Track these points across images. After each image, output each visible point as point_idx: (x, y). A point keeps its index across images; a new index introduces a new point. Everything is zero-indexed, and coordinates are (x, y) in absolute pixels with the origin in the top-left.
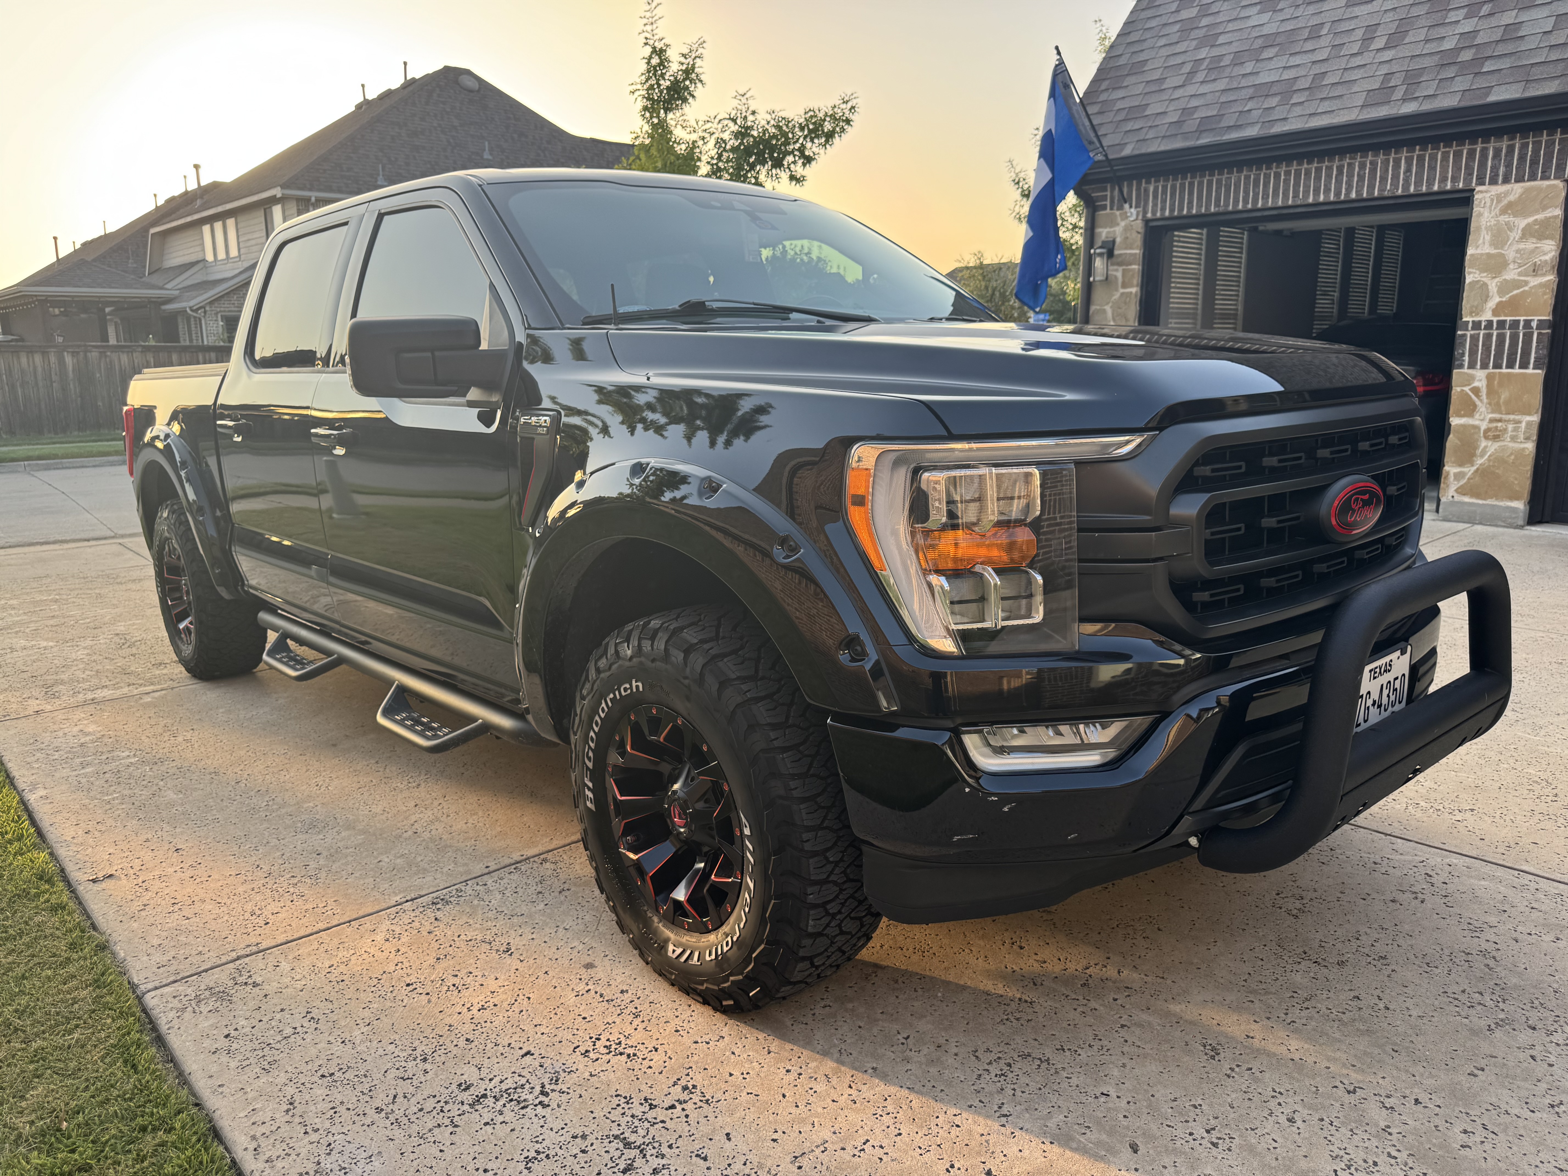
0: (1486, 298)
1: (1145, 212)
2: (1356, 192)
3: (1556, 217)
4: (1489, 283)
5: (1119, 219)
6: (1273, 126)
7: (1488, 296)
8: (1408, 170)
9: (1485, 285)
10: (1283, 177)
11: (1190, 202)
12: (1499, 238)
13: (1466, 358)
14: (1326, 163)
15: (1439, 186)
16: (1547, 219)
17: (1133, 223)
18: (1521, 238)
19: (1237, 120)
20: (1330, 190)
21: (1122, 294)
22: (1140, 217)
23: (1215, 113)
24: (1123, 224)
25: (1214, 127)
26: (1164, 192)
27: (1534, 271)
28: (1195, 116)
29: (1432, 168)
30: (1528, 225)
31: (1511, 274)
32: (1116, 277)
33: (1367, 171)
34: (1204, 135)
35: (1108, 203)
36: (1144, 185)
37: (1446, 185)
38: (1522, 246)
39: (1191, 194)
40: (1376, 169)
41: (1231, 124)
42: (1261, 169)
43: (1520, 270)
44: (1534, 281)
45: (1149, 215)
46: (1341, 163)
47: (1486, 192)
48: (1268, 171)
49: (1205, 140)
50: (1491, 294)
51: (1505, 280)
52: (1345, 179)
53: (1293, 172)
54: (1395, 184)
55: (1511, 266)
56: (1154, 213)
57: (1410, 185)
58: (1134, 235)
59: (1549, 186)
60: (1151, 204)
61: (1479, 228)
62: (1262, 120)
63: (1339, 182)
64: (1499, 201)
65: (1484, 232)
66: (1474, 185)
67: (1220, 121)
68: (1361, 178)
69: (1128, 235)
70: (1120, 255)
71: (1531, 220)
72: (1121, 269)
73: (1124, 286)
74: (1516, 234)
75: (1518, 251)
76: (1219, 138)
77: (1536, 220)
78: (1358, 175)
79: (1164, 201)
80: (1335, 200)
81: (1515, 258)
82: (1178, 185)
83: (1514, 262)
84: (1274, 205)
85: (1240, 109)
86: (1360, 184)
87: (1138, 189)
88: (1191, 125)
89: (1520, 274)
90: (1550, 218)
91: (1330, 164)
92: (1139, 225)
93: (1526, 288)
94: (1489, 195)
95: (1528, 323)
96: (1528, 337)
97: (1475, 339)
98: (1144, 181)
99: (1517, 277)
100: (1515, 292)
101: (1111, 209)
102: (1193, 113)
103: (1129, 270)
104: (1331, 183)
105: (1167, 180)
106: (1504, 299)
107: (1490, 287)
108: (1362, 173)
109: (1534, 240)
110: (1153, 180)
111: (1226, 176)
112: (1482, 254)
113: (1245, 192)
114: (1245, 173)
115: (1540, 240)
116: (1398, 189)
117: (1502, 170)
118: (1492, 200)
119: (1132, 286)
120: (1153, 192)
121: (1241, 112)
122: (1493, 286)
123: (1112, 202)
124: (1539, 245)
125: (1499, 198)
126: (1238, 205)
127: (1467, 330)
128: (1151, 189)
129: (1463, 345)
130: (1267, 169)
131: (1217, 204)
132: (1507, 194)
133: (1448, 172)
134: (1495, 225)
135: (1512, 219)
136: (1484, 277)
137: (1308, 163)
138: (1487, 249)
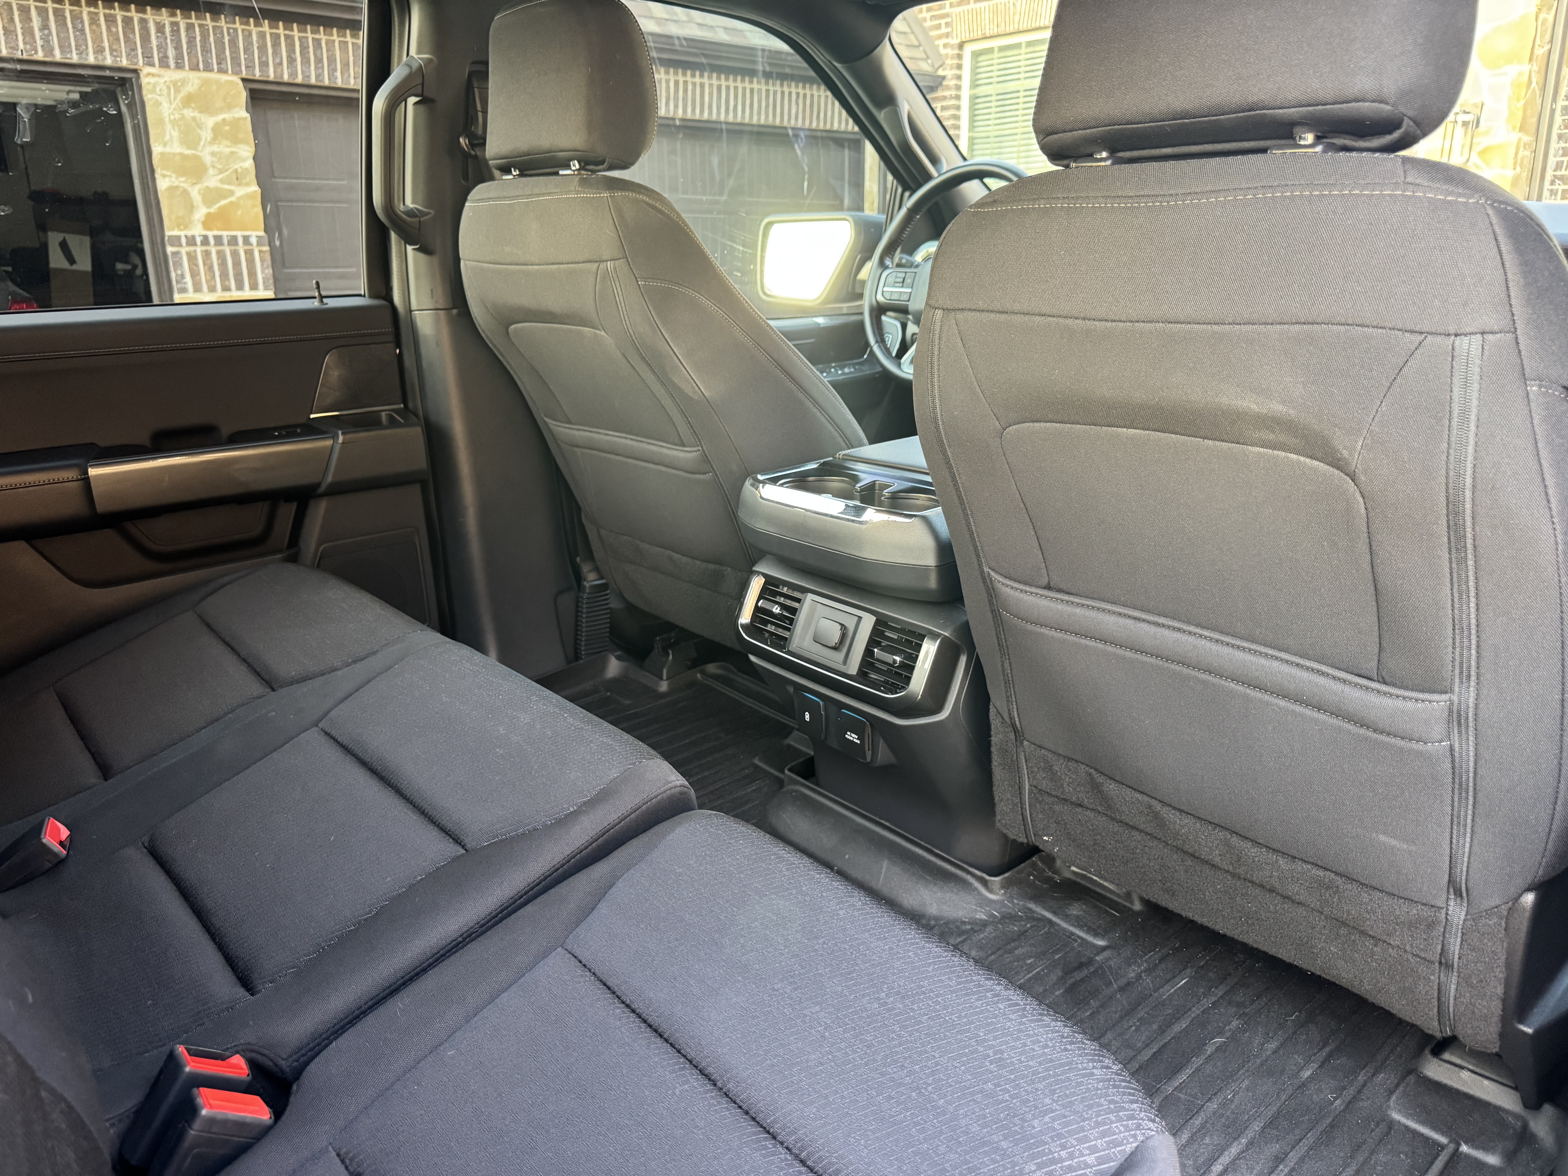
4: (190, 189)
7: (192, 207)
8: (45, 27)
9: (185, 193)
12: (189, 137)
13: (188, 279)
16: (234, 120)
18: (213, 139)
27: (237, 179)
29: (79, 31)
30: (217, 124)
31: (212, 181)
37: (105, 59)
38: (215, 148)
43: (221, 176)
44: (240, 192)
47: (159, 76)
50: (195, 204)
51: (207, 187)
55: (211, 171)
59: (227, 81)
61: (161, 122)
64: (177, 91)
65: (169, 127)
66: (140, 64)
71: (220, 118)
74: (206, 134)
75: (213, 154)
77: (224, 120)
81: (213, 162)
83: (213, 167)
89: (222, 181)
90: (237, 119)
93: (233, 199)
94: (162, 81)
95: (246, 240)
96: (249, 254)
97: (192, 257)
99: (220, 185)
100: (223, 203)
106: (212, 210)
107: (192, 195)
109: (228, 143)
112: (174, 154)
115: (233, 143)
117: (170, 52)
118: (169, 88)
122: (195, 193)
124: (234, 149)
125: (177, 86)
127: (180, 245)
129: (178, 264)
132: (184, 82)
133: (102, 39)
134: (181, 119)
135: (197, 114)
136: (182, 182)
138: (178, 149)
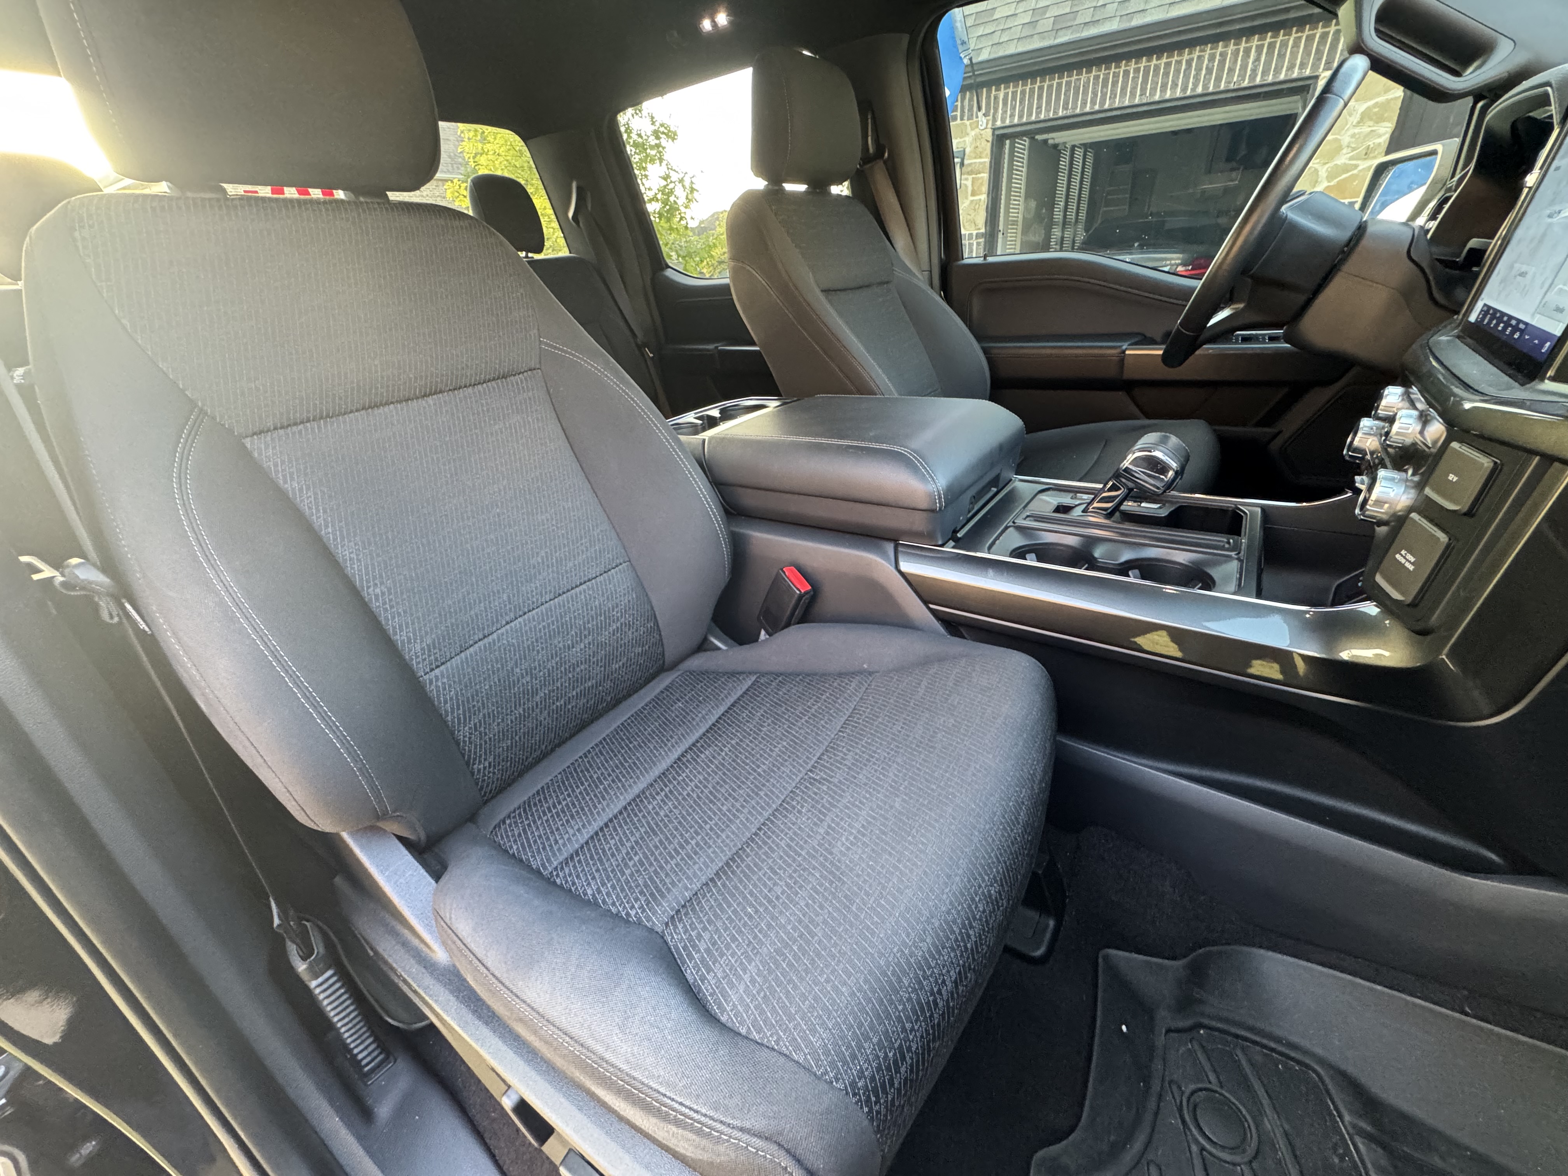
1: (994, 120)
2: (1203, 86)
3: (1396, 98)
4: (1320, 169)
5: (969, 128)
6: (1132, 19)
7: (1316, 182)
8: (1257, 59)
10: (1131, 75)
11: (1039, 107)
14: (1176, 58)
15: (1286, 75)
16: (1388, 101)
17: (982, 132)
18: (1359, 122)
19: (1093, 15)
20: (1177, 85)
21: (972, 201)
22: (990, 126)
23: (1068, 10)
24: (973, 133)
25: (1069, 24)
26: (1014, 98)
27: (1366, 154)
28: (1047, 16)
29: (1281, 56)
30: (1368, 108)
31: (1343, 159)
32: (966, 186)
33: (1216, 64)
34: (1060, 33)
35: (959, 114)
36: (993, 92)
37: (1293, 73)
38: (1357, 130)
39: (1040, 97)
40: (1225, 60)
41: (1087, 21)
42: (1110, 68)
43: (1352, 154)
44: (1364, 164)
45: (999, 123)
46: (1191, 56)
48: (1117, 70)
49: (1064, 38)
50: (1320, 180)
51: (1336, 165)
52: (1193, 72)
53: (1142, 69)
54: (1242, 76)
55: (1344, 151)
56: (1003, 120)
57: (1256, 75)
58: (984, 143)
60: (1000, 111)
62: (1118, 14)
63: (1187, 77)
66: (1321, 70)
67: (1075, 19)
68: (1209, 71)
69: (978, 144)
70: (970, 165)
71: (1370, 103)
72: (970, 177)
73: (974, 194)
74: (1354, 119)
75: (1353, 136)
76: (1078, 35)
77: (1377, 103)
78: (1207, 68)
79: (1013, 108)
80: (1182, 95)
81: (1349, 143)
82: (1028, 91)
83: (1347, 147)
84: (1121, 105)
85: (1094, 4)
86: (1207, 77)
87: (988, 97)
88: (1046, 24)
90: (1392, 99)
91: (1179, 59)
92: (988, 134)
93: (1355, 172)
98: (994, 88)
99: (1347, 162)
100: (1343, 176)
101: (962, 119)
102: (1045, 13)
103: (978, 179)
104: (1178, 78)
105: (1016, 86)
106: (1332, 184)
107: (1320, 173)
108: (1211, 65)
109: (1371, 123)
110: (1003, 86)
111: (1075, 77)
113: (1093, 93)
114: (1094, 73)
115: (1377, 123)
116: (1244, 80)
119: (981, 194)
120: (1003, 100)
121: (1095, 7)
122: (1323, 171)
123: (963, 112)
126: (1086, 107)
128: (1001, 95)
130: (1115, 68)
131: (1065, 108)
133: (1297, 59)
137: (1158, 59)
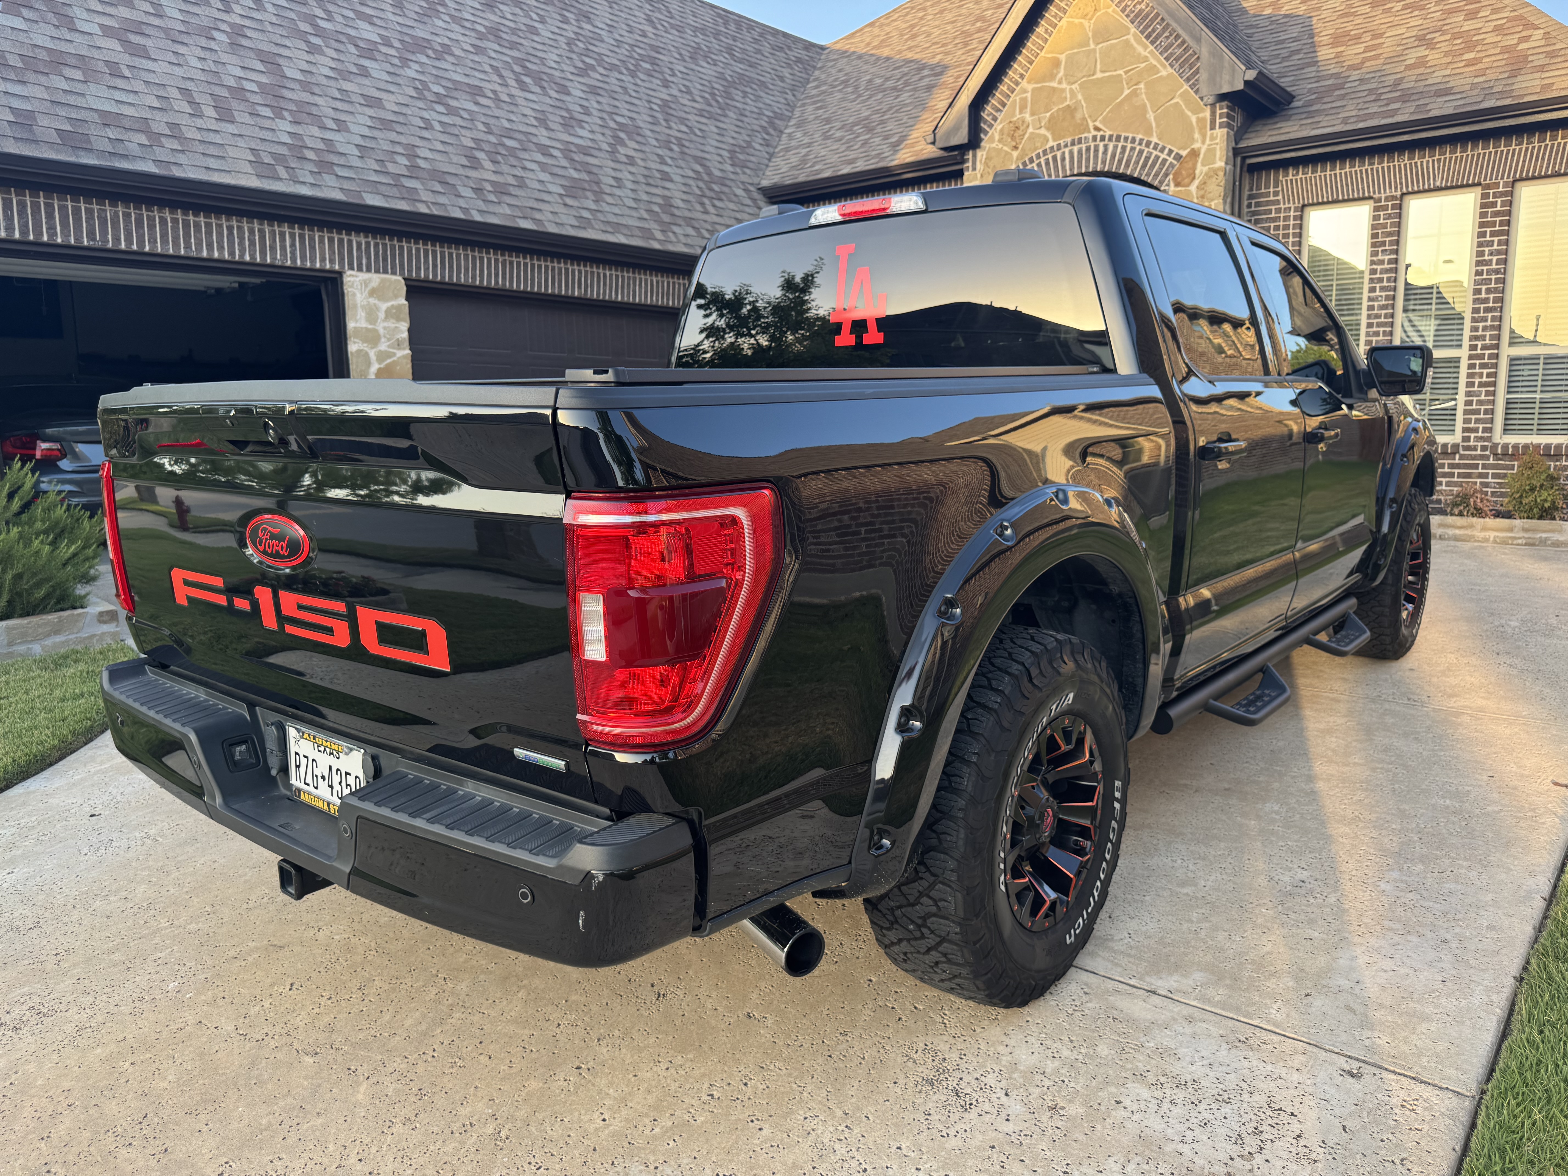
0: (369, 364)
2: (250, 255)
3: (403, 305)
4: (369, 351)
8: (293, 245)
9: (367, 353)
10: (170, 224)
11: (51, 228)
12: (371, 316)
14: (214, 220)
15: (320, 265)
16: (398, 306)
18: (386, 318)
20: (223, 248)
23: (69, 128)
27: (396, 345)
29: (312, 247)
30: (388, 308)
31: (383, 346)
33: (256, 238)
37: (326, 265)
38: (386, 324)
40: (264, 237)
44: (399, 354)
47: (355, 277)
50: (372, 362)
52: (236, 240)
53: (180, 221)
54: (284, 255)
55: (383, 340)
57: (296, 258)
59: (396, 280)
61: (355, 306)
63: (231, 242)
64: (366, 286)
65: (360, 310)
66: (346, 269)
68: (252, 243)
71: (390, 304)
75: (385, 328)
77: (393, 305)
78: (249, 240)
80: (232, 259)
84: (165, 252)
85: (103, 134)
86: (252, 248)
89: (389, 346)
90: (400, 305)
93: (395, 358)
94: (357, 279)
99: (387, 349)
104: (223, 242)
106: (382, 366)
107: (371, 356)
108: (252, 238)
109: (394, 321)
111: (96, 206)
112: (359, 328)
113: (126, 230)
115: (398, 321)
116: (287, 260)
117: (364, 261)
118: (360, 284)
121: (109, 138)
122: (372, 354)
124: (397, 325)
125: (366, 283)
126: (120, 244)
132: (370, 280)
133: (325, 253)
134: (367, 305)
135: (376, 302)
136: (364, 346)
137: (194, 216)
138: (364, 325)
